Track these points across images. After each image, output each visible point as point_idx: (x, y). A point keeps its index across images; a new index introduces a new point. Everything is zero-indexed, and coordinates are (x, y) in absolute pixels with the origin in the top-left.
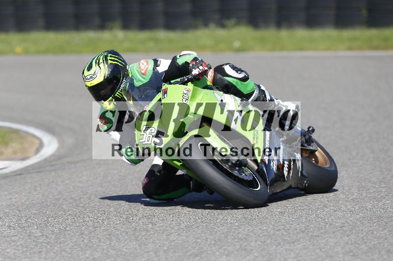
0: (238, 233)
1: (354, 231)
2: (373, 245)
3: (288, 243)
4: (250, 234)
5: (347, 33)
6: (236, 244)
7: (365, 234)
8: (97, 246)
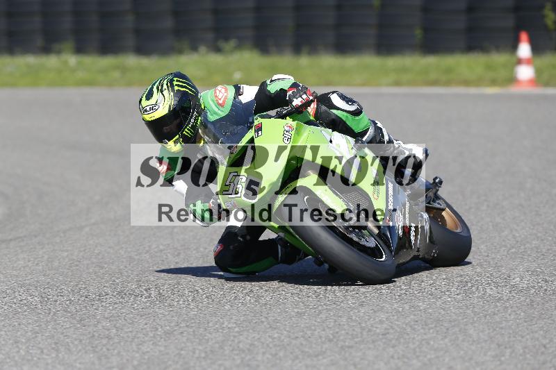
0: (239, 342)
1: (402, 340)
2: (430, 360)
3: (309, 356)
4: (256, 343)
5: (393, 62)
6: (236, 357)
7: (417, 343)
8: (39, 359)
